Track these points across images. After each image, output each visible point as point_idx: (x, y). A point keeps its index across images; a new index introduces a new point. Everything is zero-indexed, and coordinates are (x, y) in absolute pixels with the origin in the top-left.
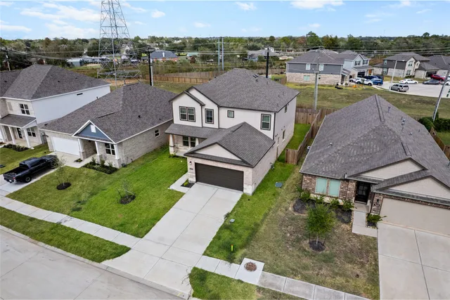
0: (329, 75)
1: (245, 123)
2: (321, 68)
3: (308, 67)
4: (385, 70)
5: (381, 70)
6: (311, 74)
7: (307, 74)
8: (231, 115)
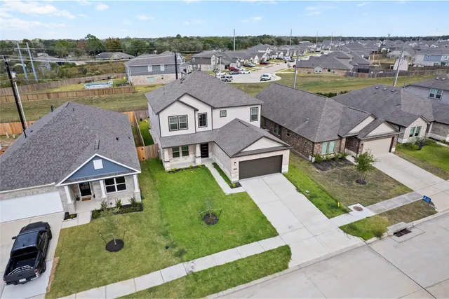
0: (170, 75)
1: (236, 119)
2: (162, 69)
3: (150, 69)
4: (195, 66)
5: (191, 66)
6: (154, 76)
7: (150, 76)
8: (223, 114)
